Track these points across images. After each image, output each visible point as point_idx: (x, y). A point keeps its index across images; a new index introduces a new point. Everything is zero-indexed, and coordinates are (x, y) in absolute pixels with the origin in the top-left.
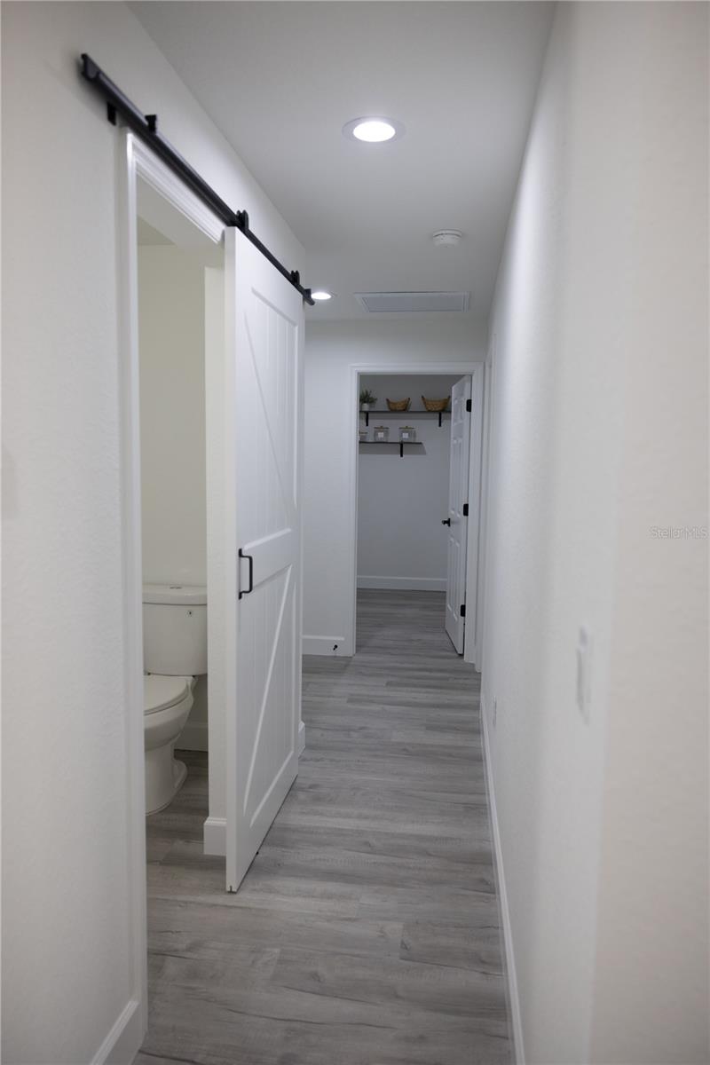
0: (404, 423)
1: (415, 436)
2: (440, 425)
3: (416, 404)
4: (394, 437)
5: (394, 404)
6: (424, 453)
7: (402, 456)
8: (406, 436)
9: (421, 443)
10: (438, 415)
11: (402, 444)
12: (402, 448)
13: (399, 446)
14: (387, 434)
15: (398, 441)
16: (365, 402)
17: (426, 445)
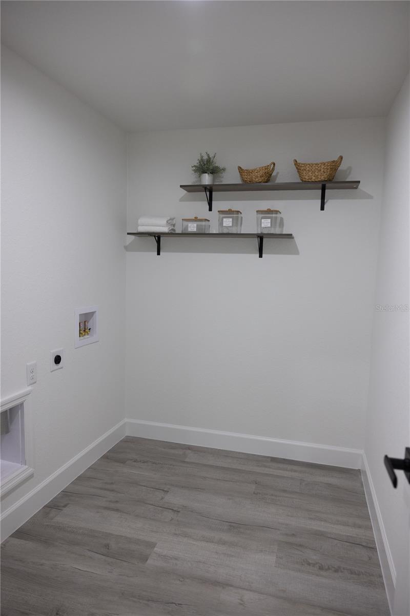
0: (265, 205)
1: (282, 224)
2: (322, 208)
3: (285, 173)
4: (250, 225)
5: (249, 172)
6: (295, 252)
7: (261, 256)
8: (266, 223)
9: (290, 236)
10: (320, 192)
11: (261, 238)
12: (261, 242)
13: (256, 242)
14: (237, 221)
15: (254, 230)
16: (204, 172)
17: (298, 239)
